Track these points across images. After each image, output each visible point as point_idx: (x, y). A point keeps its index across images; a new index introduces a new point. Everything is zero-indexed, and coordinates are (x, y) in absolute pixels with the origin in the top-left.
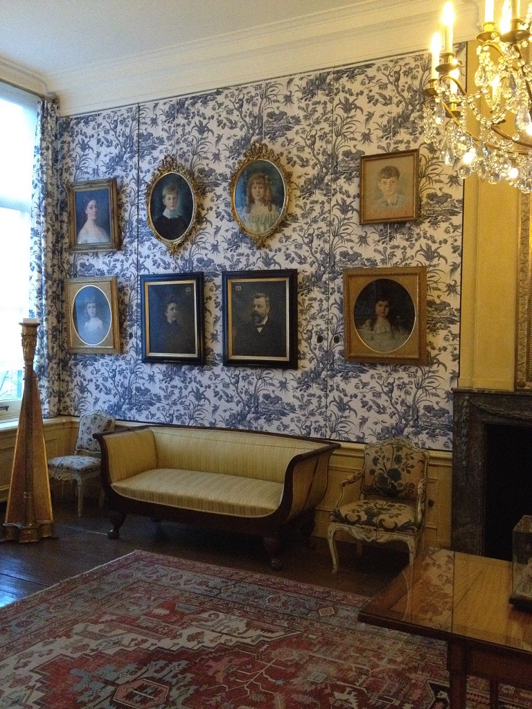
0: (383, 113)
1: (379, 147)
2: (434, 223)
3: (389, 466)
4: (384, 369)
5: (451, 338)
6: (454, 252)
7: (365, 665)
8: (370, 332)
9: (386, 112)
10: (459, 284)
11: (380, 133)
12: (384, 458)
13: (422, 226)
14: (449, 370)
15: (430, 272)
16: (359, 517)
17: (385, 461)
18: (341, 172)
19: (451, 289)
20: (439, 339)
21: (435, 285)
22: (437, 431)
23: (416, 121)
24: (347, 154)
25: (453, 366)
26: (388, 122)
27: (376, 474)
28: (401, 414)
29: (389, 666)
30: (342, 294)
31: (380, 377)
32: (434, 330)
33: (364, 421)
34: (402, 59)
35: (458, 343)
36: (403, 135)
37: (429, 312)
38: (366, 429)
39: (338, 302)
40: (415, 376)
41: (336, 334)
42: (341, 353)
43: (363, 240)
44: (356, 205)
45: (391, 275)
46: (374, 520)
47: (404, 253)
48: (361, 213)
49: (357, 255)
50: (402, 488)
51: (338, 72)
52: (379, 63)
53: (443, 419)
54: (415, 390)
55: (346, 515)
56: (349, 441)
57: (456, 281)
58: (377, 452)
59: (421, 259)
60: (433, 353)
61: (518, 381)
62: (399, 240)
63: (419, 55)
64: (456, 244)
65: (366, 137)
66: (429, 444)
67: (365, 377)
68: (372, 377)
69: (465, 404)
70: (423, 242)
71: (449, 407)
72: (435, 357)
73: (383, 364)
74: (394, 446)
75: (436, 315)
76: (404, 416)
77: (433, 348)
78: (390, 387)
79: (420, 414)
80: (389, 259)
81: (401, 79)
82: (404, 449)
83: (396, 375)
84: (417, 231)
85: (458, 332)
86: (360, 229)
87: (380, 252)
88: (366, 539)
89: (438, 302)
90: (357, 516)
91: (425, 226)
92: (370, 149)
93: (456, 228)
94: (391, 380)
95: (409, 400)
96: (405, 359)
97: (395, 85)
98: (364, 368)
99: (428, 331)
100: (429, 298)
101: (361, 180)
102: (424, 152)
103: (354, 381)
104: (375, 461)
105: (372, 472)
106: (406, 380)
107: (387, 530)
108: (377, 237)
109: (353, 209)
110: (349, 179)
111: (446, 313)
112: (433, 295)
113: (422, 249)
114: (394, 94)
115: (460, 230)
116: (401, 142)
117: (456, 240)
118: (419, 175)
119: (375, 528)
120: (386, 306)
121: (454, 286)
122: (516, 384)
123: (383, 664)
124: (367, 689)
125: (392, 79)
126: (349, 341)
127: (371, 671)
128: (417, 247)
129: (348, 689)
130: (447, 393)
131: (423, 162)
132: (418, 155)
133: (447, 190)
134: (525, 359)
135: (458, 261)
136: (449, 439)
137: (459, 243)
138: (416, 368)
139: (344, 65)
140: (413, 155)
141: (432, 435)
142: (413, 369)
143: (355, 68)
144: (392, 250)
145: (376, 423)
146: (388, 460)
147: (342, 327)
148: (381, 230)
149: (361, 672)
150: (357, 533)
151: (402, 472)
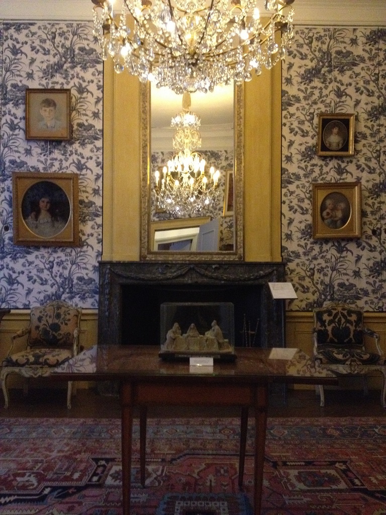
0: (43, 61)
1: (40, 84)
2: (83, 144)
3: (50, 321)
4: (46, 250)
5: (96, 227)
6: (98, 166)
7: (39, 457)
8: (35, 222)
9: (46, 60)
10: (101, 188)
11: (41, 75)
12: (47, 316)
13: (74, 146)
14: (95, 250)
15: (81, 179)
16: (28, 360)
17: (48, 318)
18: (9, 99)
19: (96, 192)
20: (87, 228)
21: (84, 189)
22: (87, 295)
23: (68, 70)
24: (14, 86)
25: (98, 247)
26: (47, 67)
27: (40, 329)
28: (60, 285)
29: (59, 454)
30: (11, 192)
31: (43, 257)
32: (84, 221)
33: (29, 291)
34: (57, 24)
35: (101, 230)
36: (58, 78)
37: (80, 208)
38: (31, 298)
39: (8, 198)
40: (70, 255)
41: (6, 224)
42: (10, 239)
43: (28, 152)
44: (22, 124)
45: (51, 178)
46: (41, 360)
47: (61, 164)
48: (26, 132)
49: (23, 163)
50: (61, 337)
51: (7, 24)
52: (39, 24)
53: (90, 285)
54: (70, 265)
55: (17, 360)
56: (17, 308)
57: (99, 187)
58: (41, 312)
59: (73, 169)
60: (84, 238)
61: (142, 254)
62: (57, 154)
63: (70, 24)
64: (98, 160)
65: (30, 76)
66: (81, 304)
67: (31, 258)
68: (37, 257)
69: (108, 271)
70: (75, 157)
71: (95, 276)
72: (85, 241)
73: (45, 247)
74: (55, 306)
75: (85, 210)
76: (62, 285)
77: (84, 234)
78: (51, 264)
79: (74, 283)
80: (49, 168)
81: (56, 38)
82: (63, 308)
83: (55, 255)
84: (71, 149)
85: (101, 223)
86: (26, 143)
87: (42, 162)
88: (34, 376)
89: (86, 201)
90: (26, 359)
91: (76, 145)
92: (34, 85)
93: (98, 149)
94: (51, 259)
95: (66, 273)
96: (63, 242)
97: (52, 41)
98: (29, 250)
99: (80, 222)
100: (80, 198)
101: (26, 107)
102: (74, 92)
103: (21, 261)
104: (40, 319)
105: (37, 327)
106: (64, 258)
107: (51, 366)
108: (39, 151)
109: (20, 128)
110: (16, 105)
111: (92, 209)
112: (83, 196)
113: (74, 162)
114: (51, 48)
115: (101, 151)
116: (57, 83)
117: (98, 158)
118: (71, 109)
119: (41, 366)
120: (47, 202)
121: (98, 190)
122: (141, 257)
123: (54, 454)
124: (43, 471)
125: (50, 37)
126: (17, 230)
127: (45, 460)
128: (70, 161)
129: (27, 474)
130: (94, 267)
131: (74, 100)
132: (70, 93)
133: (91, 121)
134: (146, 240)
135: (100, 172)
136: (95, 300)
137: (100, 160)
138: (71, 249)
139: (12, 20)
140: (67, 93)
141: (83, 298)
142: (69, 250)
143: (21, 24)
144: (52, 161)
145: (40, 293)
146: (50, 317)
147: (11, 218)
148: (43, 146)
149: (36, 462)
150: (26, 372)
151: (61, 325)
